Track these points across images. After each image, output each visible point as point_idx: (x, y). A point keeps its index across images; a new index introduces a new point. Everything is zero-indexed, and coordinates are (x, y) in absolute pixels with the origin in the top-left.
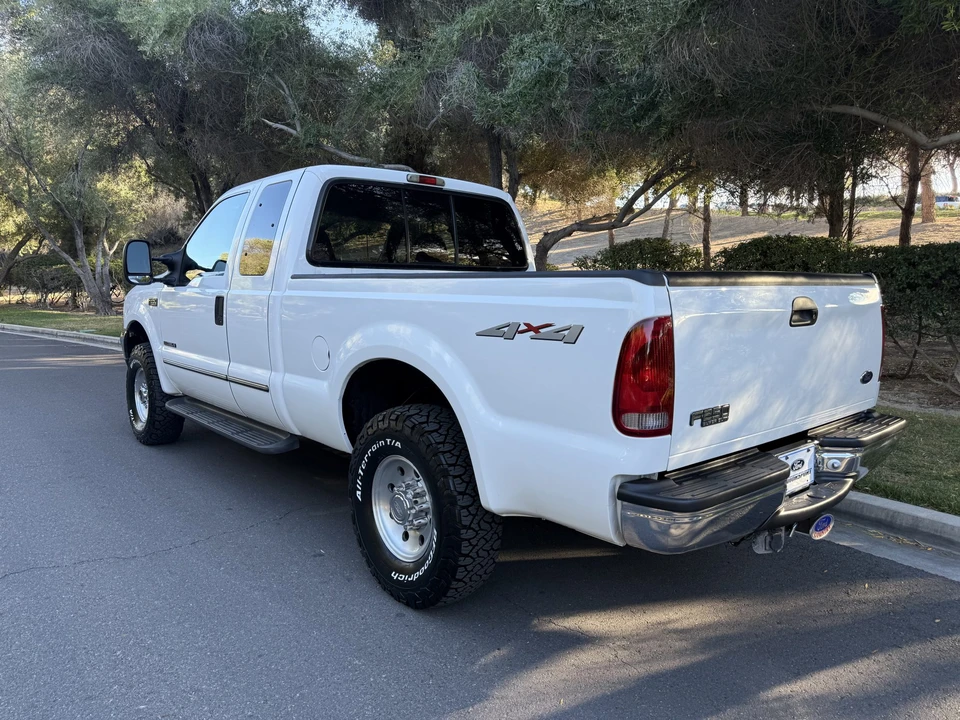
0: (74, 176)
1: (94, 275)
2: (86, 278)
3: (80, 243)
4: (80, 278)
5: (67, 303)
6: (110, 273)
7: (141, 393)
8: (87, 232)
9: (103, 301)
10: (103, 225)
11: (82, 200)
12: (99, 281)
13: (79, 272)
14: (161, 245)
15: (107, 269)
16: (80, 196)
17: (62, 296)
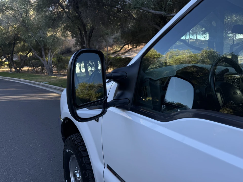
0: (41, 32)
1: (48, 63)
2: (45, 64)
3: (43, 53)
4: (43, 64)
5: (40, 71)
6: (52, 62)
7: (75, 176)
8: (45, 50)
9: (50, 71)
10: (50, 47)
11: (44, 39)
12: (49, 65)
13: (43, 62)
14: (66, 53)
15: (51, 61)
16: (43, 38)
17: (39, 69)
